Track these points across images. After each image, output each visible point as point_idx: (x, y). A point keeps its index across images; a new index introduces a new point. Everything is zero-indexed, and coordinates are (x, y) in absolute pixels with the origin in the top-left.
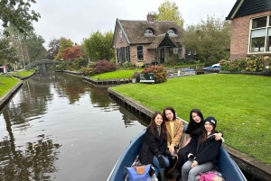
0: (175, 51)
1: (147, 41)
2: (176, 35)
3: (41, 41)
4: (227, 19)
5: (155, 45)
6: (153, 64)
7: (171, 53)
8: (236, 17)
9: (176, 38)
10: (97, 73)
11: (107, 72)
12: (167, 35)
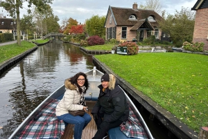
0: (153, 33)
1: (130, 24)
2: (154, 21)
3: (57, 19)
4: (192, 9)
5: (136, 27)
6: (134, 41)
7: (149, 34)
8: (199, 8)
9: (154, 23)
10: (90, 45)
11: (97, 44)
12: (147, 20)
